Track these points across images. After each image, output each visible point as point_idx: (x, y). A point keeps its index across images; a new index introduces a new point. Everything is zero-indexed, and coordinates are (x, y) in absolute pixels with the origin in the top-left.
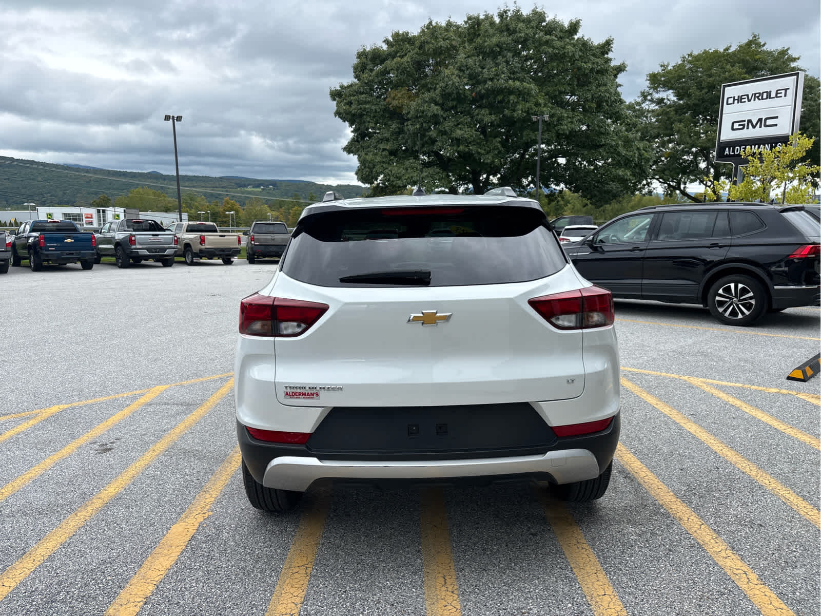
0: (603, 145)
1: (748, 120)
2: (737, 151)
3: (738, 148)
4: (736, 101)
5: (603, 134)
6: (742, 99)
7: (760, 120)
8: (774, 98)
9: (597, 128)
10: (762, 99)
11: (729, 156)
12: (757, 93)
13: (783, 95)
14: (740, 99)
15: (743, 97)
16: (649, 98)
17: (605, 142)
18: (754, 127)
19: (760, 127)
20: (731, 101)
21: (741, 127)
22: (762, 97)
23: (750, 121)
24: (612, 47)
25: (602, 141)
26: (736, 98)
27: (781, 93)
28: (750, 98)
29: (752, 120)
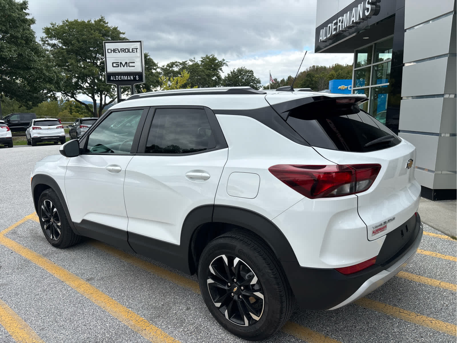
0: (33, 68)
1: (120, 63)
2: (117, 79)
3: (117, 76)
4: (112, 52)
5: (32, 61)
6: (115, 51)
7: (126, 63)
8: (131, 52)
9: (27, 57)
10: (126, 52)
11: (113, 81)
12: (123, 49)
13: (135, 51)
14: (114, 51)
15: (116, 50)
16: (47, 42)
17: (34, 66)
18: (124, 66)
19: (127, 66)
20: (109, 51)
21: (117, 66)
22: (125, 51)
23: (121, 63)
24: (28, 6)
25: (31, 65)
26: (112, 50)
27: (134, 50)
28: (119, 51)
29: (122, 63)
